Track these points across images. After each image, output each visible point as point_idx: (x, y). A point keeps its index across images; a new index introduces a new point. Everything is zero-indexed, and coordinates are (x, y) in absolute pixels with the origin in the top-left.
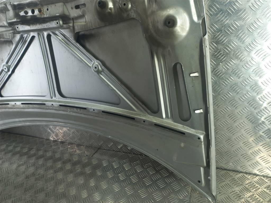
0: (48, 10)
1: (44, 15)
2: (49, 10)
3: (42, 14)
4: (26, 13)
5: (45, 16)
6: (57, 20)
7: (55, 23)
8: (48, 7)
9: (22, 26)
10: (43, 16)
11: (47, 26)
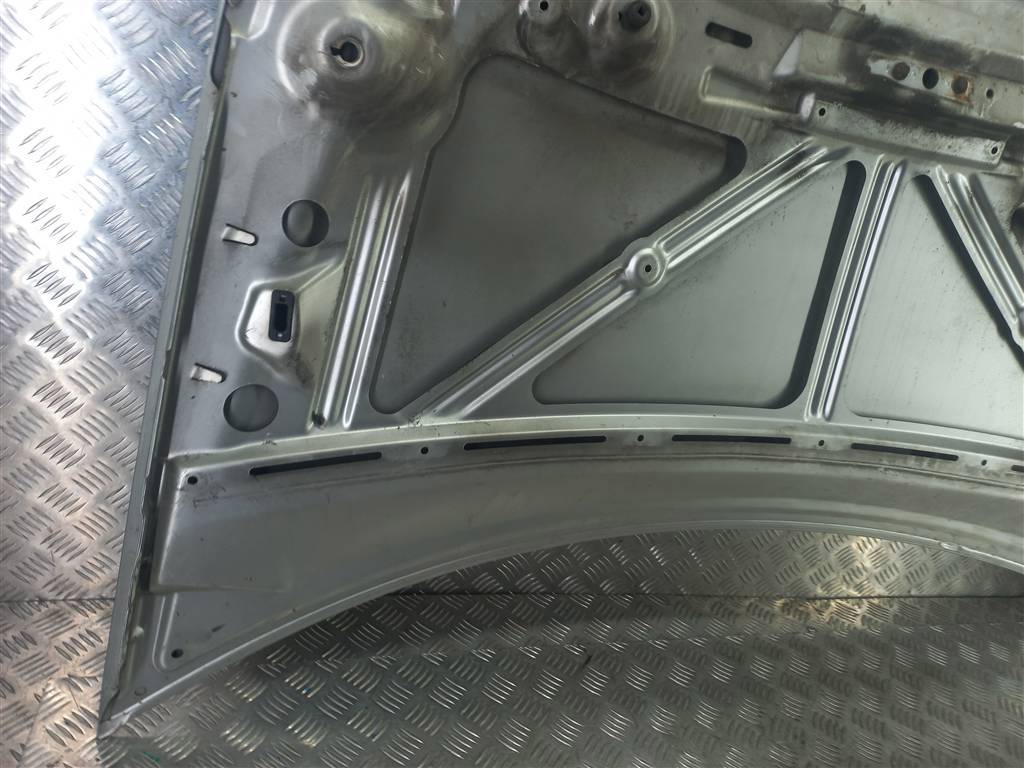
0: (990, 94)
1: (971, 107)
2: (995, 98)
3: (966, 102)
4: (901, 71)
5: (974, 114)
6: (997, 141)
7: (986, 147)
8: (994, 84)
9: (850, 111)
10: (963, 111)
11: (950, 147)
